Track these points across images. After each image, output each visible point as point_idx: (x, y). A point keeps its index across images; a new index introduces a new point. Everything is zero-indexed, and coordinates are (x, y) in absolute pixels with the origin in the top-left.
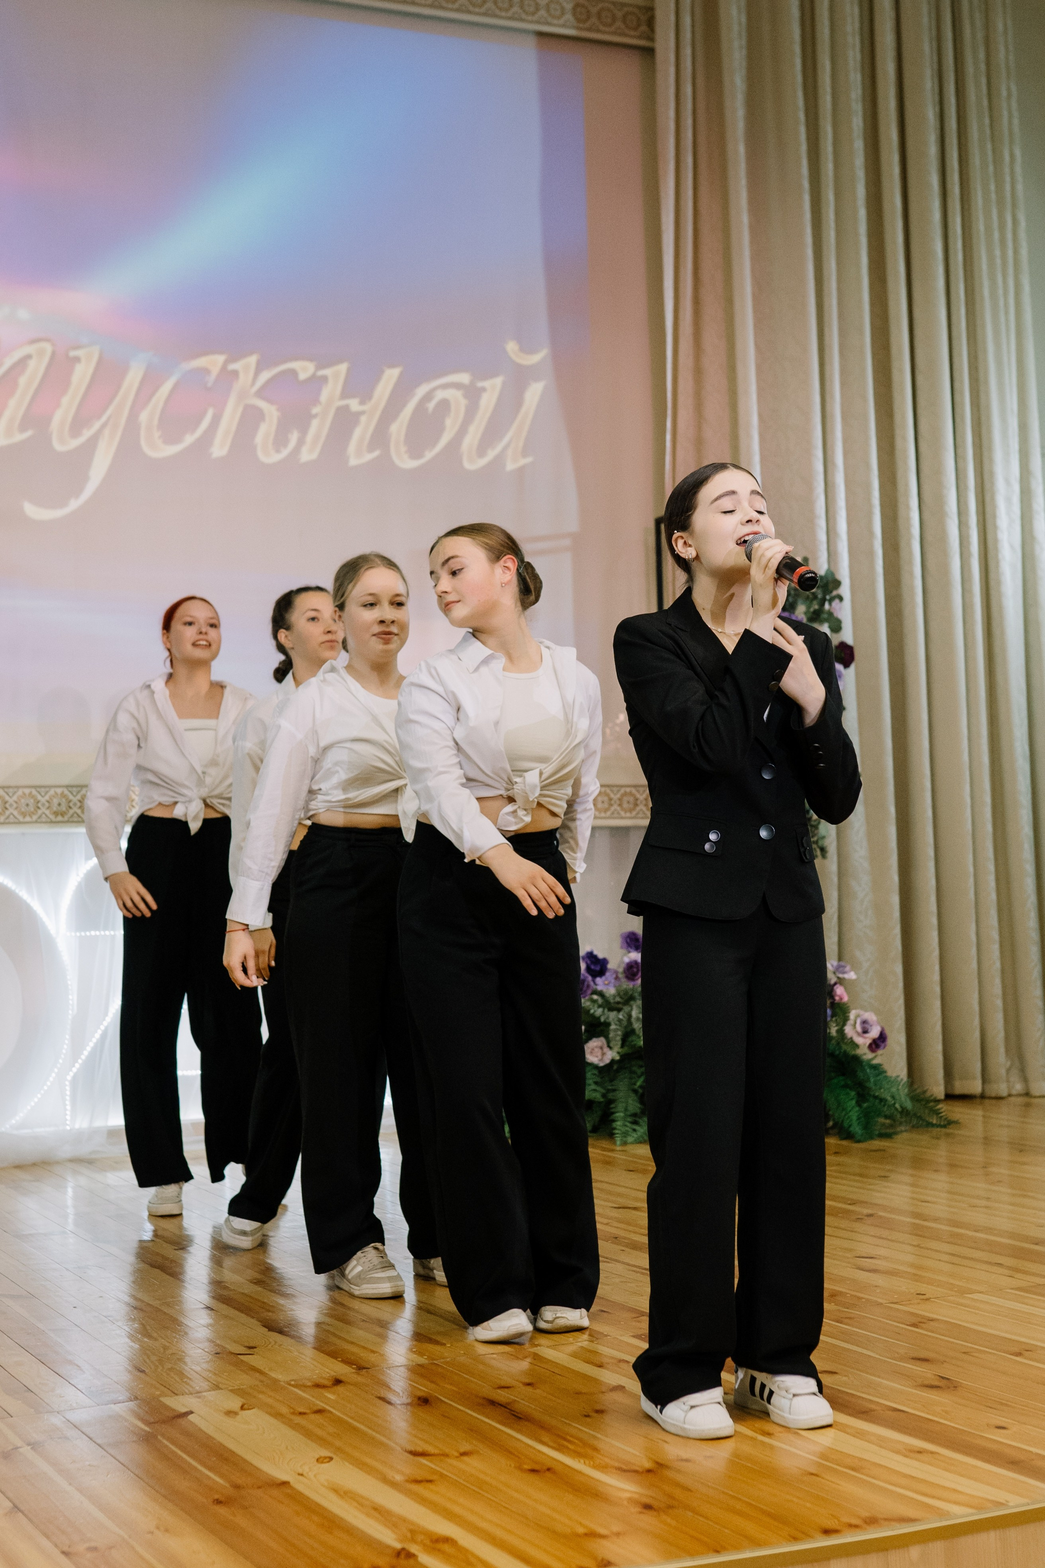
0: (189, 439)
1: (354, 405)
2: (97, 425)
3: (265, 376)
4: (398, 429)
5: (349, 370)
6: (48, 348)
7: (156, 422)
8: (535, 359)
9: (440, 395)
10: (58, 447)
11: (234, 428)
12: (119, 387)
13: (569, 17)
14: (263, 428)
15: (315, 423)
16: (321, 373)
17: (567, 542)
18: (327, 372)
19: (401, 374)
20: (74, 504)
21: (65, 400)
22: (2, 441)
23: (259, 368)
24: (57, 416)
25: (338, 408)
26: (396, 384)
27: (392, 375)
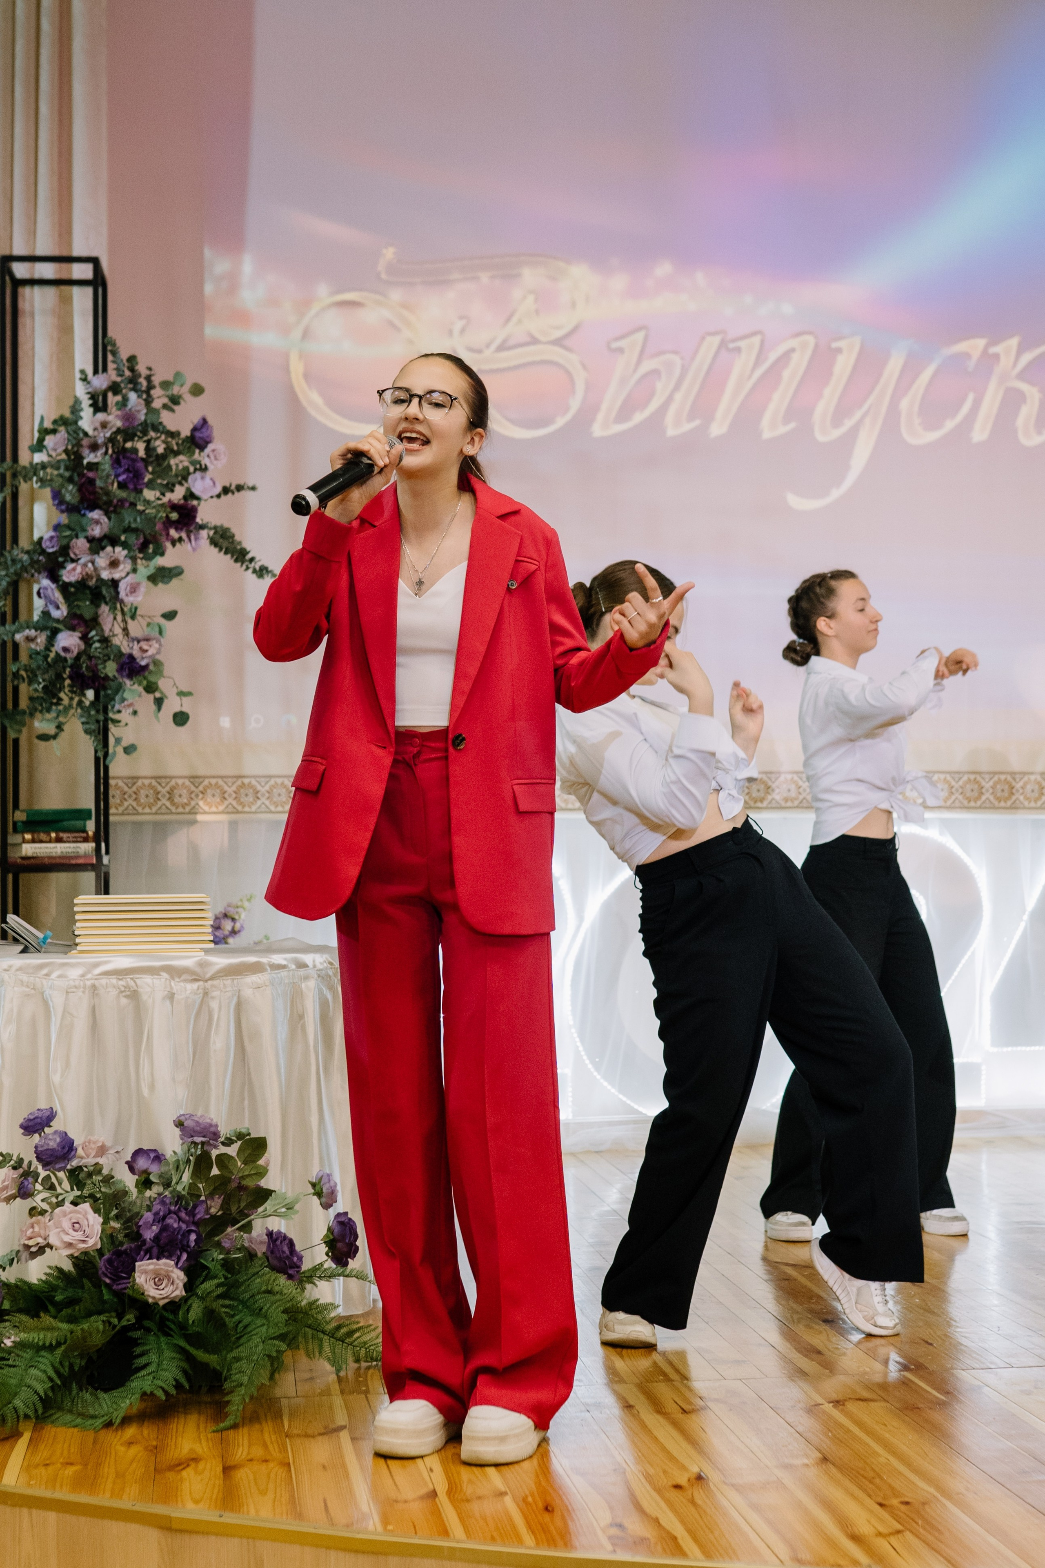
0: (950, 425)
2: (858, 414)
3: (1027, 357)
6: (811, 340)
7: (916, 408)
10: (820, 438)
11: (995, 411)
12: (881, 375)
14: (1024, 411)
20: (836, 494)
21: (827, 392)
22: (767, 435)
23: (1020, 351)
24: (820, 408)
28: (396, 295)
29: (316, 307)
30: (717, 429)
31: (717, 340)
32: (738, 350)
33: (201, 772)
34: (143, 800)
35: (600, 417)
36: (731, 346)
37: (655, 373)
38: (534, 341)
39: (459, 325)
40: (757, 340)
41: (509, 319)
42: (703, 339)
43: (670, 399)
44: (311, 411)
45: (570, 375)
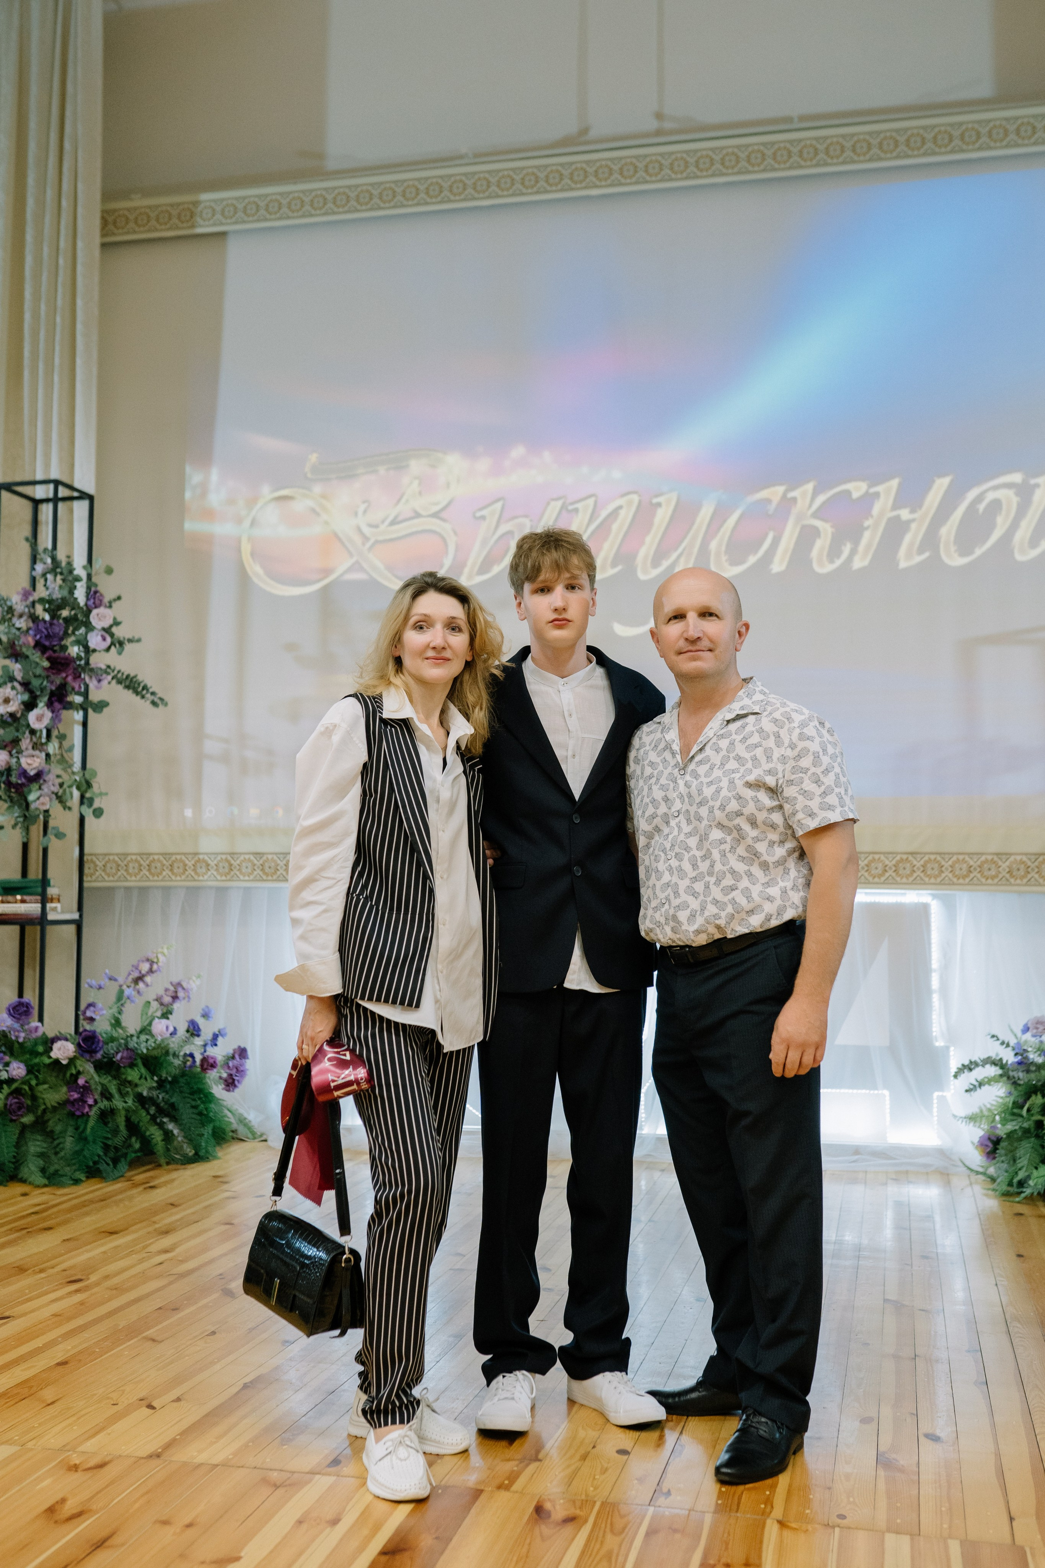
0: (752, 560)
1: (905, 514)
2: (674, 556)
4: (948, 530)
5: (900, 484)
6: (635, 498)
7: (723, 548)
9: (991, 496)
11: (792, 546)
12: (693, 524)
14: (818, 543)
15: (867, 535)
16: (872, 490)
18: (879, 488)
19: (952, 482)
21: (648, 539)
23: (816, 493)
24: (642, 552)
25: (890, 520)
26: (947, 492)
27: (942, 484)
28: (317, 489)
29: (260, 504)
31: (559, 504)
32: (576, 510)
33: (171, 850)
34: (131, 871)
36: (570, 508)
38: (418, 515)
39: (362, 507)
40: (591, 501)
41: (399, 501)
42: (548, 504)
44: (255, 580)
45: (444, 540)
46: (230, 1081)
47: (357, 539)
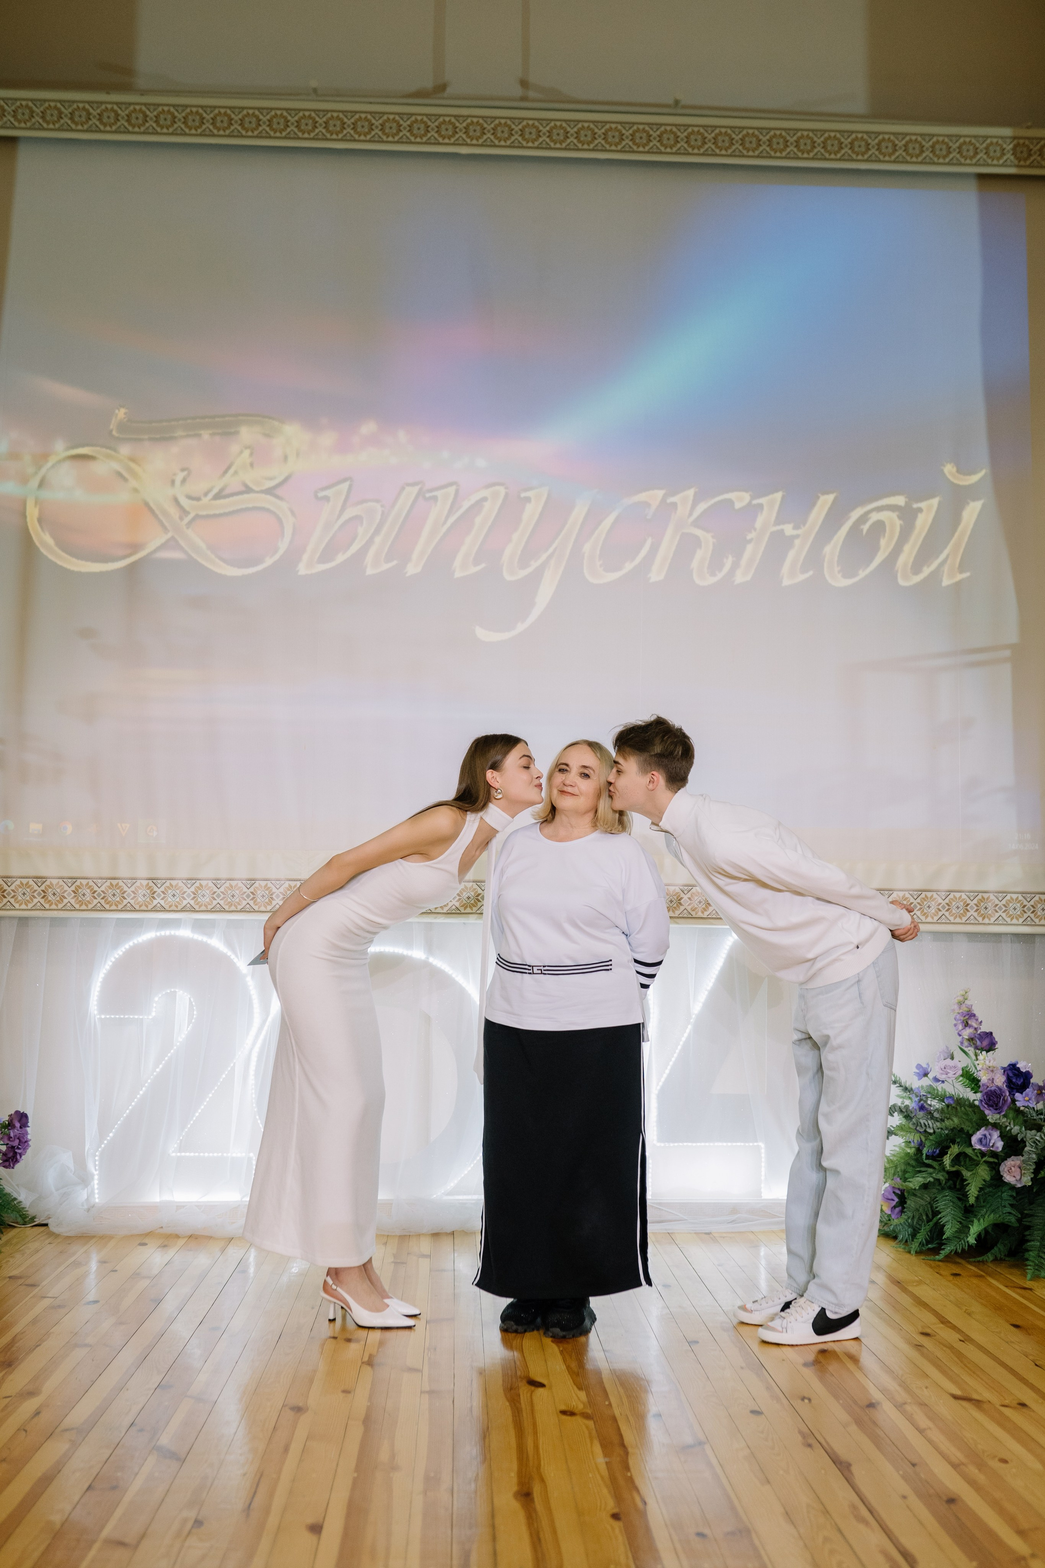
0: (629, 566)
1: (788, 529)
2: (544, 557)
3: (702, 507)
4: (832, 550)
5: (783, 498)
6: (502, 490)
7: (598, 552)
8: (974, 478)
9: (875, 517)
10: (508, 577)
12: (565, 522)
13: (1009, 156)
14: (699, 554)
15: (749, 548)
16: (755, 502)
17: (1007, 653)
18: (763, 501)
19: (835, 499)
20: (521, 627)
21: (515, 536)
22: (458, 574)
23: (696, 500)
24: (508, 551)
25: (772, 533)
26: (830, 509)
27: (826, 500)
28: (125, 450)
29: (51, 462)
30: (412, 569)
31: (415, 490)
32: (435, 498)
35: (305, 557)
36: (428, 495)
37: (357, 518)
39: (181, 476)
40: (452, 490)
41: (226, 472)
42: (403, 489)
43: (370, 542)
44: (43, 550)
45: (279, 520)
46: (11, 1155)
47: (173, 511)
